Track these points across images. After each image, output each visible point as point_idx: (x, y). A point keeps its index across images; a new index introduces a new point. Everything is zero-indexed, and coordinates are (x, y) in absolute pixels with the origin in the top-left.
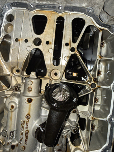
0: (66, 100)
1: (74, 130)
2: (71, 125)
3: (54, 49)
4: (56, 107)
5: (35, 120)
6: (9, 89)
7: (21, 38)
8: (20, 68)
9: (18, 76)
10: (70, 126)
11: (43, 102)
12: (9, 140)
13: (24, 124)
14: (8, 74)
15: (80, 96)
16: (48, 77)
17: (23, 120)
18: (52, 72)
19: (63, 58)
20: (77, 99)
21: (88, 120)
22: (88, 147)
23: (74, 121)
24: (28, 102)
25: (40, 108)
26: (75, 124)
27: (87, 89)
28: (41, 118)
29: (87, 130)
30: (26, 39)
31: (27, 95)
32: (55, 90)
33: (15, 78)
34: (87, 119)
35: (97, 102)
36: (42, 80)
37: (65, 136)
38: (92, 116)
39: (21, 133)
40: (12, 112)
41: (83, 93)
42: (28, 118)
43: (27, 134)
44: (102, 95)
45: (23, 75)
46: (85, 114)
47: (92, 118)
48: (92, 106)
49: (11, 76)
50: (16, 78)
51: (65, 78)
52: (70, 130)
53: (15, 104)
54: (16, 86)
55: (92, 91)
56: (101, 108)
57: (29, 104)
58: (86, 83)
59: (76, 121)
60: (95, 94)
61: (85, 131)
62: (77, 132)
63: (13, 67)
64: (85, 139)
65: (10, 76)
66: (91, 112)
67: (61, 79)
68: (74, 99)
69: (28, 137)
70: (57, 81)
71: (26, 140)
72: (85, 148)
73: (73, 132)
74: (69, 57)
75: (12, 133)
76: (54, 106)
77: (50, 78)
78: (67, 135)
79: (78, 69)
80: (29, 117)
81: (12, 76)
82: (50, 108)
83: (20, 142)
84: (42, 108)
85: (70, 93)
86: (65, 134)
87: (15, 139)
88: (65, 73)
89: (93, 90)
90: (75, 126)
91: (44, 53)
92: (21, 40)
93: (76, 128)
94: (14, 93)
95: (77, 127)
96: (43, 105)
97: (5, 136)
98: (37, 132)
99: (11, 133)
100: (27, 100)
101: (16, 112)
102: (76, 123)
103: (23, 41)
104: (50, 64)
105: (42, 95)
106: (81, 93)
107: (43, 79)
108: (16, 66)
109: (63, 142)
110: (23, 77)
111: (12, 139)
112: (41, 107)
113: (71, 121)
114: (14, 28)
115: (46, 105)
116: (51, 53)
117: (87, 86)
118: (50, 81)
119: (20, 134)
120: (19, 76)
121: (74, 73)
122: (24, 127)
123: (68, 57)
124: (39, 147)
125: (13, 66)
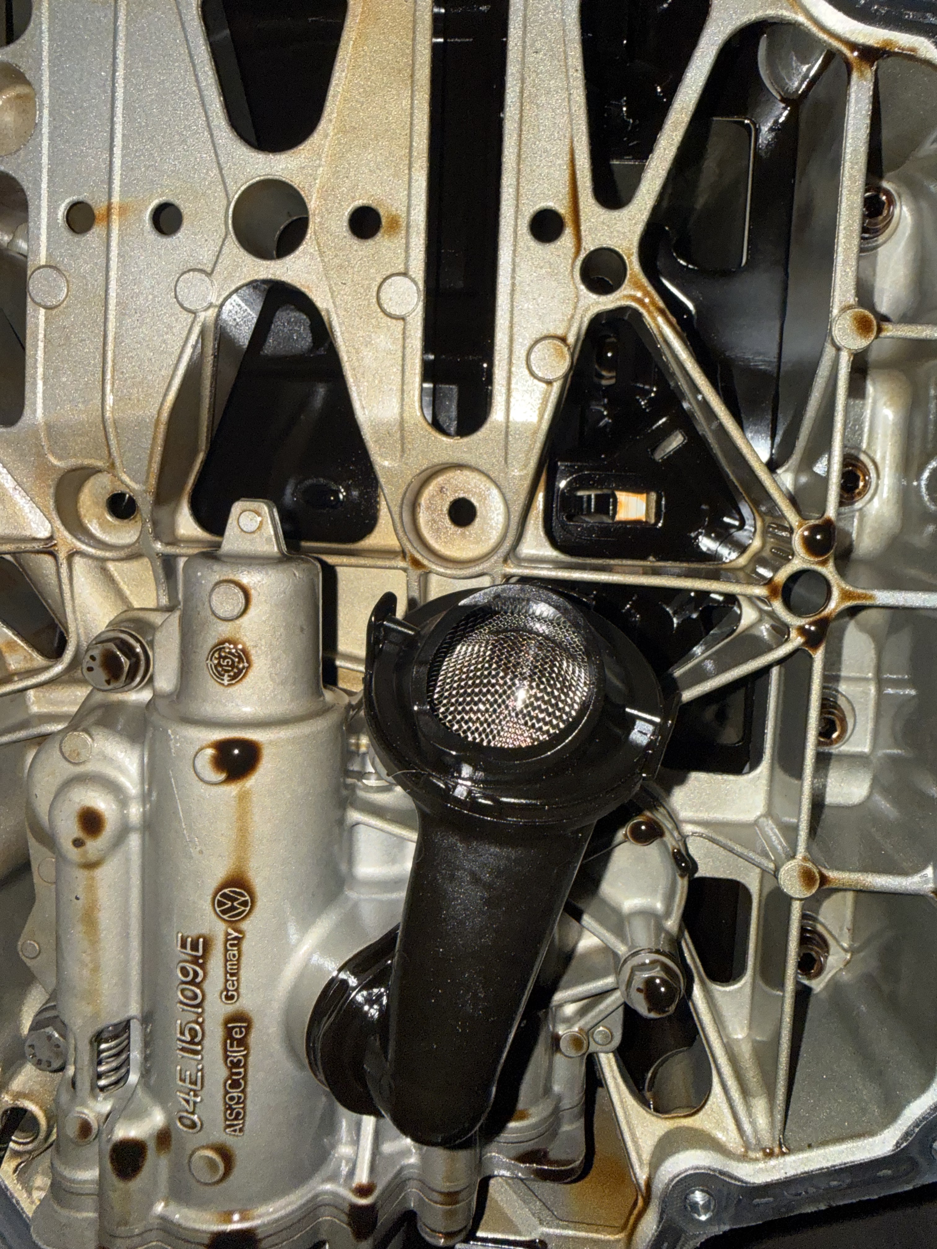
0: (565, 733)
1: (649, 988)
2: (622, 949)
3: (427, 282)
4: (471, 803)
5: (305, 925)
6: (58, 668)
7: (116, 199)
8: (133, 479)
9: (122, 554)
10: (615, 955)
11: (363, 764)
12: (91, 1103)
13: (201, 961)
14: (35, 539)
15: (688, 695)
16: (392, 542)
17: (194, 933)
18: (424, 500)
19: (520, 352)
20: (665, 719)
21: (766, 891)
22: (779, 1117)
23: (646, 914)
24: (223, 776)
25: (341, 821)
26: (657, 936)
27: (752, 626)
28: (356, 905)
29: (760, 982)
30: (163, 199)
31: (208, 709)
32: (461, 649)
33: (104, 571)
34: (754, 888)
35: (839, 737)
36: (339, 570)
37: (577, 1042)
38: (805, 859)
39: (188, 1038)
40: (91, 866)
41: (709, 665)
42: (233, 908)
43: (243, 1043)
44: (879, 670)
45: (174, 541)
46: (738, 848)
47: (808, 877)
48: (798, 774)
49: (62, 556)
50: (111, 566)
51: (547, 544)
52: (613, 990)
53: (110, 797)
54: (112, 635)
55: (796, 641)
56: (875, 783)
57: (233, 789)
58: (741, 575)
59: (659, 906)
60: (825, 668)
61: (748, 990)
62: (672, 1008)
63: (74, 470)
64: (745, 1052)
65: (53, 555)
66: (795, 828)
67: (512, 555)
68: (639, 725)
69: (245, 1066)
70: (477, 569)
71: (235, 1093)
72: (747, 1127)
73: (642, 1007)
74: (571, 340)
75: (115, 1037)
76: (461, 792)
77: (408, 547)
78: (588, 1032)
79: (659, 455)
80: (245, 904)
81: (70, 557)
82: (424, 816)
83: (181, 1118)
84: (354, 815)
85: (601, 668)
86: (568, 1021)
87: (139, 1091)
88: (540, 497)
89: (802, 631)
90: (658, 952)
91: (335, 323)
92: (115, 211)
93: (666, 968)
94: (99, 697)
95: (678, 956)
96: (368, 788)
97: (56, 1065)
98: (326, 1024)
99: (98, 1038)
100: (210, 752)
101: (128, 860)
102: (660, 928)
103: (140, 220)
104: (402, 422)
105: (346, 699)
106: (699, 667)
107: (353, 560)
108: (99, 464)
109: (556, 1088)
110: (176, 556)
111: (119, 1091)
112: (345, 809)
113: (616, 911)
114: (46, 101)
115: (387, 789)
116: (403, 319)
117: (751, 599)
118: (415, 574)
119: (180, 1045)
120: (134, 550)
121: (622, 497)
122: (206, 986)
123: (563, 340)
124: (356, 1142)
125: (72, 462)
